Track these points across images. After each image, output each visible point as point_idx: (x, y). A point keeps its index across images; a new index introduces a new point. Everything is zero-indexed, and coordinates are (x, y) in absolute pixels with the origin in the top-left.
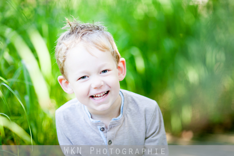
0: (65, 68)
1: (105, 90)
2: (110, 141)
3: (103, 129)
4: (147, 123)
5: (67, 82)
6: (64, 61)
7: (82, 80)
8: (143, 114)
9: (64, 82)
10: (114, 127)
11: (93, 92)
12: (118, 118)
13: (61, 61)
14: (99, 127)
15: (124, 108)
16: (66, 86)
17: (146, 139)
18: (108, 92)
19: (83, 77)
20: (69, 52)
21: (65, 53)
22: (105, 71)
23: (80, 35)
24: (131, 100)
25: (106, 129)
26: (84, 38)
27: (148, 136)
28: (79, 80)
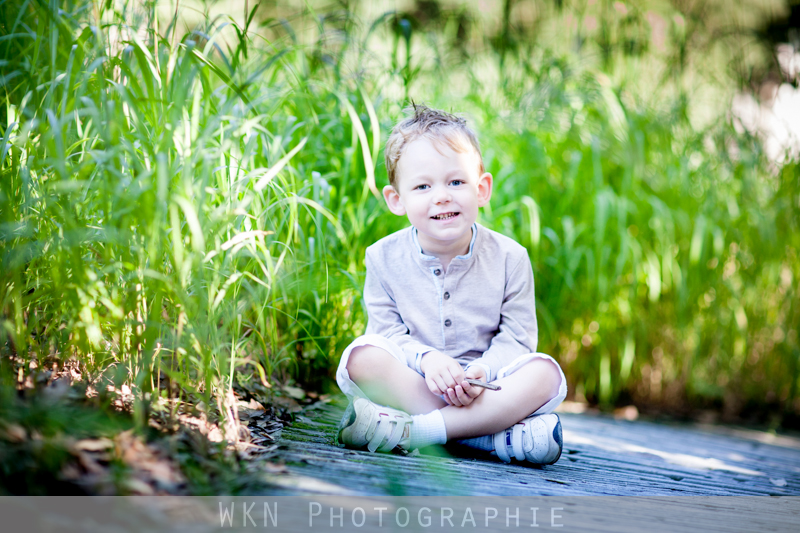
0: (397, 170)
1: (452, 208)
2: (447, 293)
3: (438, 272)
4: (509, 273)
5: (397, 197)
6: (397, 160)
7: (419, 191)
8: (504, 257)
9: (392, 195)
10: (457, 270)
11: (436, 211)
12: (465, 256)
13: (393, 160)
14: (432, 269)
15: (475, 247)
16: (395, 204)
17: (505, 301)
18: (457, 214)
19: (422, 187)
20: (407, 147)
21: (401, 147)
22: (456, 182)
23: (427, 123)
24: (487, 238)
25: (443, 273)
26: (432, 129)
27: (510, 290)
28: (416, 191)
